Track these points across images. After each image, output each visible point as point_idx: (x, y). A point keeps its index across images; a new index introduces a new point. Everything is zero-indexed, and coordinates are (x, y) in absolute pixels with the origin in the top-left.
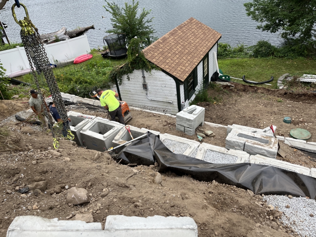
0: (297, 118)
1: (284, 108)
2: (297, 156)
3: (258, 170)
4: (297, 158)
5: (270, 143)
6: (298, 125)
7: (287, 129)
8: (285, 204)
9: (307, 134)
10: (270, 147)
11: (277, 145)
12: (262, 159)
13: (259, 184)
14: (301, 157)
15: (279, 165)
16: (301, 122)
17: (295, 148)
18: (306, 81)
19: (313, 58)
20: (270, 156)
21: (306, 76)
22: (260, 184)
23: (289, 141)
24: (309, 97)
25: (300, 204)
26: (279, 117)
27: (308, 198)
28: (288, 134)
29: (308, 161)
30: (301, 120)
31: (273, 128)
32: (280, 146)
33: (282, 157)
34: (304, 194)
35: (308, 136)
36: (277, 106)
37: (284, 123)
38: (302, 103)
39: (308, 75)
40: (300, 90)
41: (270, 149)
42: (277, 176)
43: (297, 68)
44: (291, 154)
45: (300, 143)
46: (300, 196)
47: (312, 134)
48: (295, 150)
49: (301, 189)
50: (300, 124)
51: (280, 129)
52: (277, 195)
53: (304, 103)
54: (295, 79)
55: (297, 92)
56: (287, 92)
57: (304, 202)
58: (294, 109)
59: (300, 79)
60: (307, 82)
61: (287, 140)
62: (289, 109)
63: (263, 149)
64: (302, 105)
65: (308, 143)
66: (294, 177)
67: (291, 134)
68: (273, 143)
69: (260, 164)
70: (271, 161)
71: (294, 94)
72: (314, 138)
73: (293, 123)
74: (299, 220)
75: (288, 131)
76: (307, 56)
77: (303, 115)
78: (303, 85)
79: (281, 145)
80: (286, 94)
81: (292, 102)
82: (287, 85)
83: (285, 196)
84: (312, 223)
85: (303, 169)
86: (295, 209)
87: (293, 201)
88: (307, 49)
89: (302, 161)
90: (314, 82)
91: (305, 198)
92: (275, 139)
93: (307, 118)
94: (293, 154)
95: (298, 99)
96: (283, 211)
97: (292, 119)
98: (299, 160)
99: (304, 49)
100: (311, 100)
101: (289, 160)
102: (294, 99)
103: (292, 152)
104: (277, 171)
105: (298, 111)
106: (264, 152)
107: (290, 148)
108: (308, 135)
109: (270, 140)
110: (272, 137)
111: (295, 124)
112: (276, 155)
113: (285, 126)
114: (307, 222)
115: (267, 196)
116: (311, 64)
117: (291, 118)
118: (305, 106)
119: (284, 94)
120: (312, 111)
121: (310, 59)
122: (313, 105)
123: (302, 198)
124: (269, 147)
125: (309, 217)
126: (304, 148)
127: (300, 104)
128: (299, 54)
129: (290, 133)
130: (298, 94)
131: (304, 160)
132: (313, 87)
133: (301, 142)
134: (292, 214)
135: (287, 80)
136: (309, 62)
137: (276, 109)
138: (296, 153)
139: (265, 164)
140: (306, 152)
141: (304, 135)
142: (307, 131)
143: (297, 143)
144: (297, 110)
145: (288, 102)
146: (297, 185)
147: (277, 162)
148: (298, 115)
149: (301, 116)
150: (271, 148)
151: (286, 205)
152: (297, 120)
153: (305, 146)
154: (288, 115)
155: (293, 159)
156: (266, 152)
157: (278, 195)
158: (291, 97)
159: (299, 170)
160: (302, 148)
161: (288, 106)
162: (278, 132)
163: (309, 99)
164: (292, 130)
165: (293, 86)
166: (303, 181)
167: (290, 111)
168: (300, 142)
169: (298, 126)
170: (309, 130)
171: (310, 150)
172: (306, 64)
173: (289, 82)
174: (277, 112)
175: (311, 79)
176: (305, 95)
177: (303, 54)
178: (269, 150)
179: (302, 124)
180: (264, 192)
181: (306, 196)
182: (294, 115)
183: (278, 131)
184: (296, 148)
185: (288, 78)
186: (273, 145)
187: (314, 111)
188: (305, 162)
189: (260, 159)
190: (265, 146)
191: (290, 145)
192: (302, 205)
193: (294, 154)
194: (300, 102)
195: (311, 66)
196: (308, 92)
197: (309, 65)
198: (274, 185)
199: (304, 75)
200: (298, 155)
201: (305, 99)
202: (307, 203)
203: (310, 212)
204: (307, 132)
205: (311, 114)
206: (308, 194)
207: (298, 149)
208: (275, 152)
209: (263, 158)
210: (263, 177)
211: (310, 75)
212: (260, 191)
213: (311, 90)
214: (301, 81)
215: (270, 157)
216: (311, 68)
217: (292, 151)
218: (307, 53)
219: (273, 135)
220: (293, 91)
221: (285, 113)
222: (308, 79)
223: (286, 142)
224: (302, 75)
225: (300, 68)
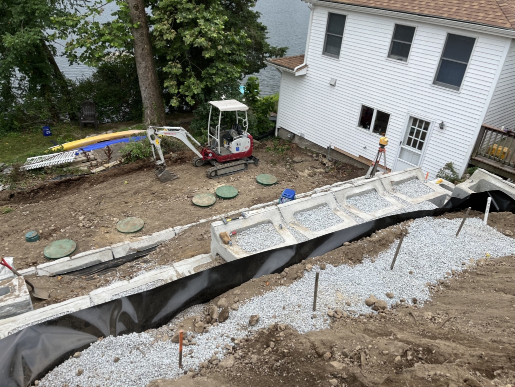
0: (45, 227)
1: (19, 219)
2: (66, 285)
3: (10, 348)
4: (68, 287)
5: (12, 290)
6: (52, 236)
7: (38, 251)
8: (74, 371)
9: (68, 245)
10: (15, 295)
11: (25, 287)
12: (10, 324)
13: (21, 369)
14: (72, 284)
15: (41, 316)
16: (54, 231)
17: (58, 275)
18: (35, 168)
19: (31, 130)
20: (22, 311)
21: (32, 160)
22: (24, 368)
23: (45, 269)
24: (49, 189)
25: (96, 355)
26: (18, 238)
27: (102, 338)
28: (42, 257)
29: (84, 284)
30: (52, 227)
31: (7, 262)
32: (33, 285)
33: (45, 300)
34: (94, 338)
35: (72, 247)
36: (7, 221)
37: (29, 244)
38: (43, 202)
39: (35, 158)
40: (31, 183)
41: (17, 299)
42: (43, 336)
43: (14, 150)
44: (56, 287)
45: (62, 265)
46: (91, 344)
47: (77, 241)
48: (59, 278)
49: (87, 333)
50: (54, 235)
51: (27, 256)
52: (58, 366)
53: (46, 200)
54: (17, 168)
55: (29, 188)
56: (12, 193)
57: (99, 348)
58: (34, 216)
59: (24, 166)
60: (37, 168)
61: (40, 269)
62: (28, 218)
63: (5, 306)
64: (45, 206)
65: (73, 257)
66: (70, 321)
67: (46, 255)
68: (17, 287)
69: (10, 334)
70: (27, 318)
71: (25, 193)
72: (81, 245)
73: (42, 237)
74: (104, 380)
75: (40, 252)
76: (22, 129)
77: (53, 220)
78: (33, 174)
79: (33, 281)
80: (12, 196)
81: (28, 206)
82: (7, 181)
83: (69, 360)
84: (122, 370)
85: (79, 302)
86: (92, 368)
87: (84, 358)
88: (17, 119)
89: (76, 288)
90: (47, 166)
91: (99, 342)
92: (19, 279)
93: (60, 220)
94: (60, 286)
95: (35, 198)
96: (77, 384)
97: (38, 232)
98: (72, 289)
99: (12, 120)
100: (55, 193)
101: (56, 299)
102: (29, 201)
103: (57, 284)
104: (40, 330)
105: (43, 217)
106: (8, 310)
107: (51, 279)
108: (72, 245)
109: (10, 285)
110: (12, 278)
111: (46, 238)
112: (31, 303)
113: (32, 247)
114: (115, 373)
115: (43, 380)
116: (32, 140)
117: (37, 230)
118: (50, 204)
119: (11, 198)
120: (62, 208)
121: (28, 133)
122: (61, 199)
123: (94, 344)
124: (14, 297)
125: (115, 364)
126: (70, 268)
127: (41, 205)
128: (7, 128)
129: (44, 255)
130: (32, 191)
131: (78, 286)
132: (50, 174)
133: (62, 261)
134: (90, 379)
135: (4, 173)
136: (29, 138)
137: (7, 226)
138: (63, 282)
139: (20, 329)
140: (76, 273)
141: (65, 248)
142: (68, 240)
143: (57, 266)
144: (40, 215)
145: (21, 208)
146: (79, 330)
147: (36, 314)
148: (45, 223)
149: (51, 221)
150: (18, 296)
151: (77, 371)
152: (47, 229)
153: (71, 266)
154: (29, 228)
155: (62, 294)
156: (12, 308)
157: (60, 366)
158: (22, 199)
159: (74, 307)
160: (69, 270)
161: (24, 215)
162: (25, 262)
163: (52, 192)
164: (46, 249)
165: (19, 181)
166: (84, 320)
167: (31, 221)
168: (62, 263)
169: (52, 238)
170: (70, 238)
171: (80, 266)
172: (25, 141)
173: (9, 176)
174: (10, 231)
175: (41, 163)
176: (42, 188)
177: (13, 127)
178: (15, 301)
179: (56, 233)
180: (35, 376)
181: (99, 337)
182: (40, 224)
183: (24, 260)
184: (60, 275)
185: (5, 170)
186: (19, 290)
187: (65, 207)
188: (81, 287)
189: (6, 325)
190: (5, 299)
191: (48, 274)
192: (98, 355)
193: (61, 284)
194: (40, 202)
195: (34, 143)
196: (45, 182)
197: (31, 142)
198: (46, 354)
199: (28, 159)
200: (67, 283)
201: (46, 195)
202: (104, 346)
203: (113, 357)
204: (68, 242)
205: (63, 214)
206: (100, 335)
207: (63, 274)
208: (27, 300)
209: (12, 322)
210: (24, 352)
211: (38, 157)
212: (29, 380)
213: (49, 179)
214: (27, 169)
215: (23, 313)
216: (36, 146)
217: (57, 282)
218: (20, 125)
219: (12, 274)
220: (21, 189)
221: (24, 228)
222: (36, 164)
223: (41, 273)
224: (26, 160)
225: (18, 149)
